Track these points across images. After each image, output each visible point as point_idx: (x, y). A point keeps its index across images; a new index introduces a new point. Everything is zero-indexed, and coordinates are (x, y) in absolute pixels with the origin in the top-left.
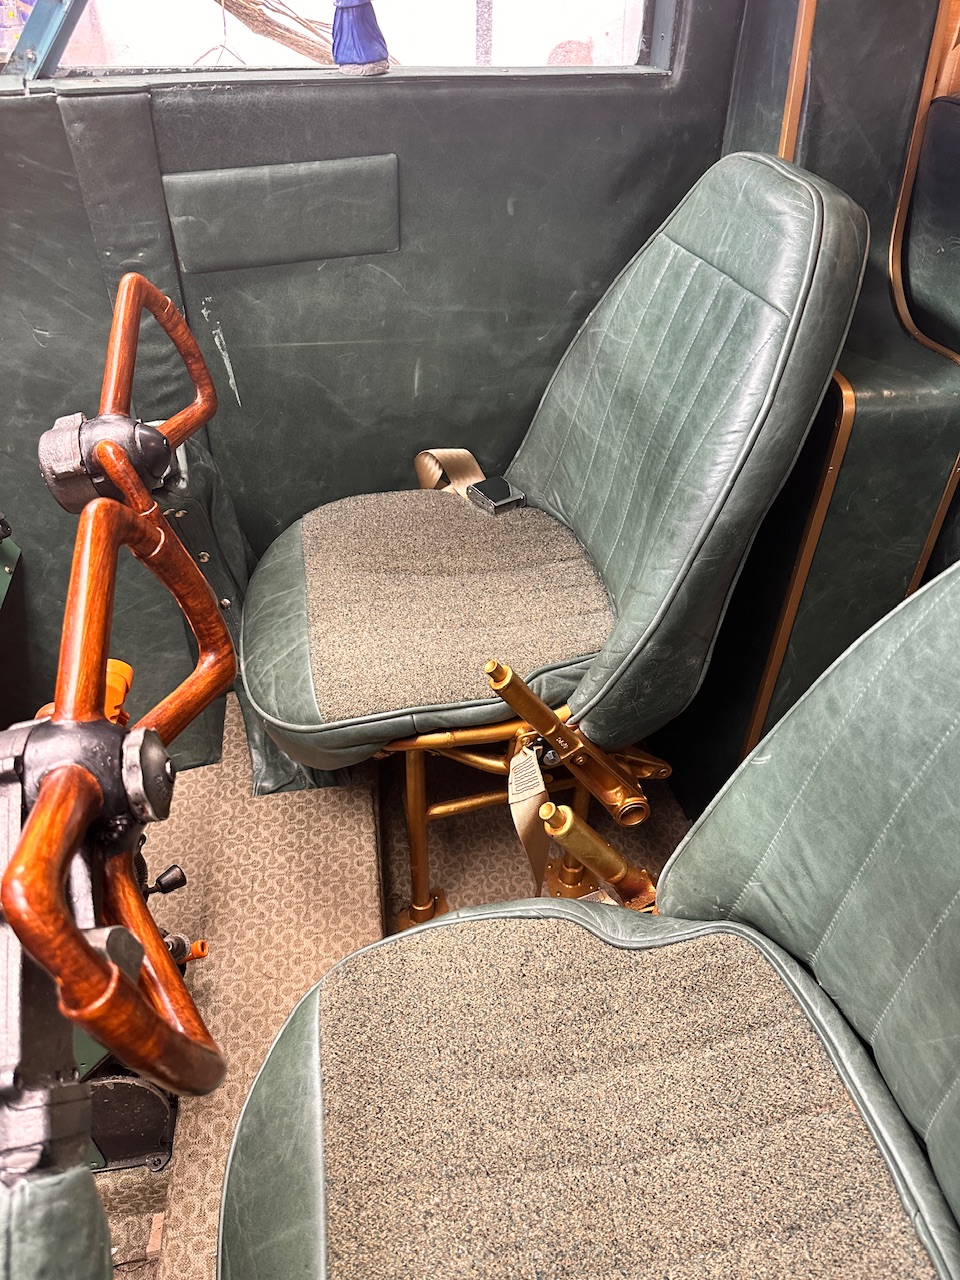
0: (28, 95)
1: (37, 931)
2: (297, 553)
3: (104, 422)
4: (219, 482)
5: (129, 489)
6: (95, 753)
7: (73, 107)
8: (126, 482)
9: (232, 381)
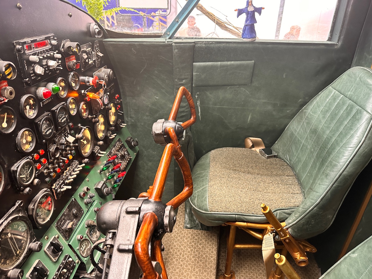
0: (166, 43)
1: (142, 259)
2: (208, 161)
3: (169, 122)
4: (191, 139)
5: (174, 140)
6: (158, 210)
7: (176, 46)
8: (174, 139)
9: (200, 114)
